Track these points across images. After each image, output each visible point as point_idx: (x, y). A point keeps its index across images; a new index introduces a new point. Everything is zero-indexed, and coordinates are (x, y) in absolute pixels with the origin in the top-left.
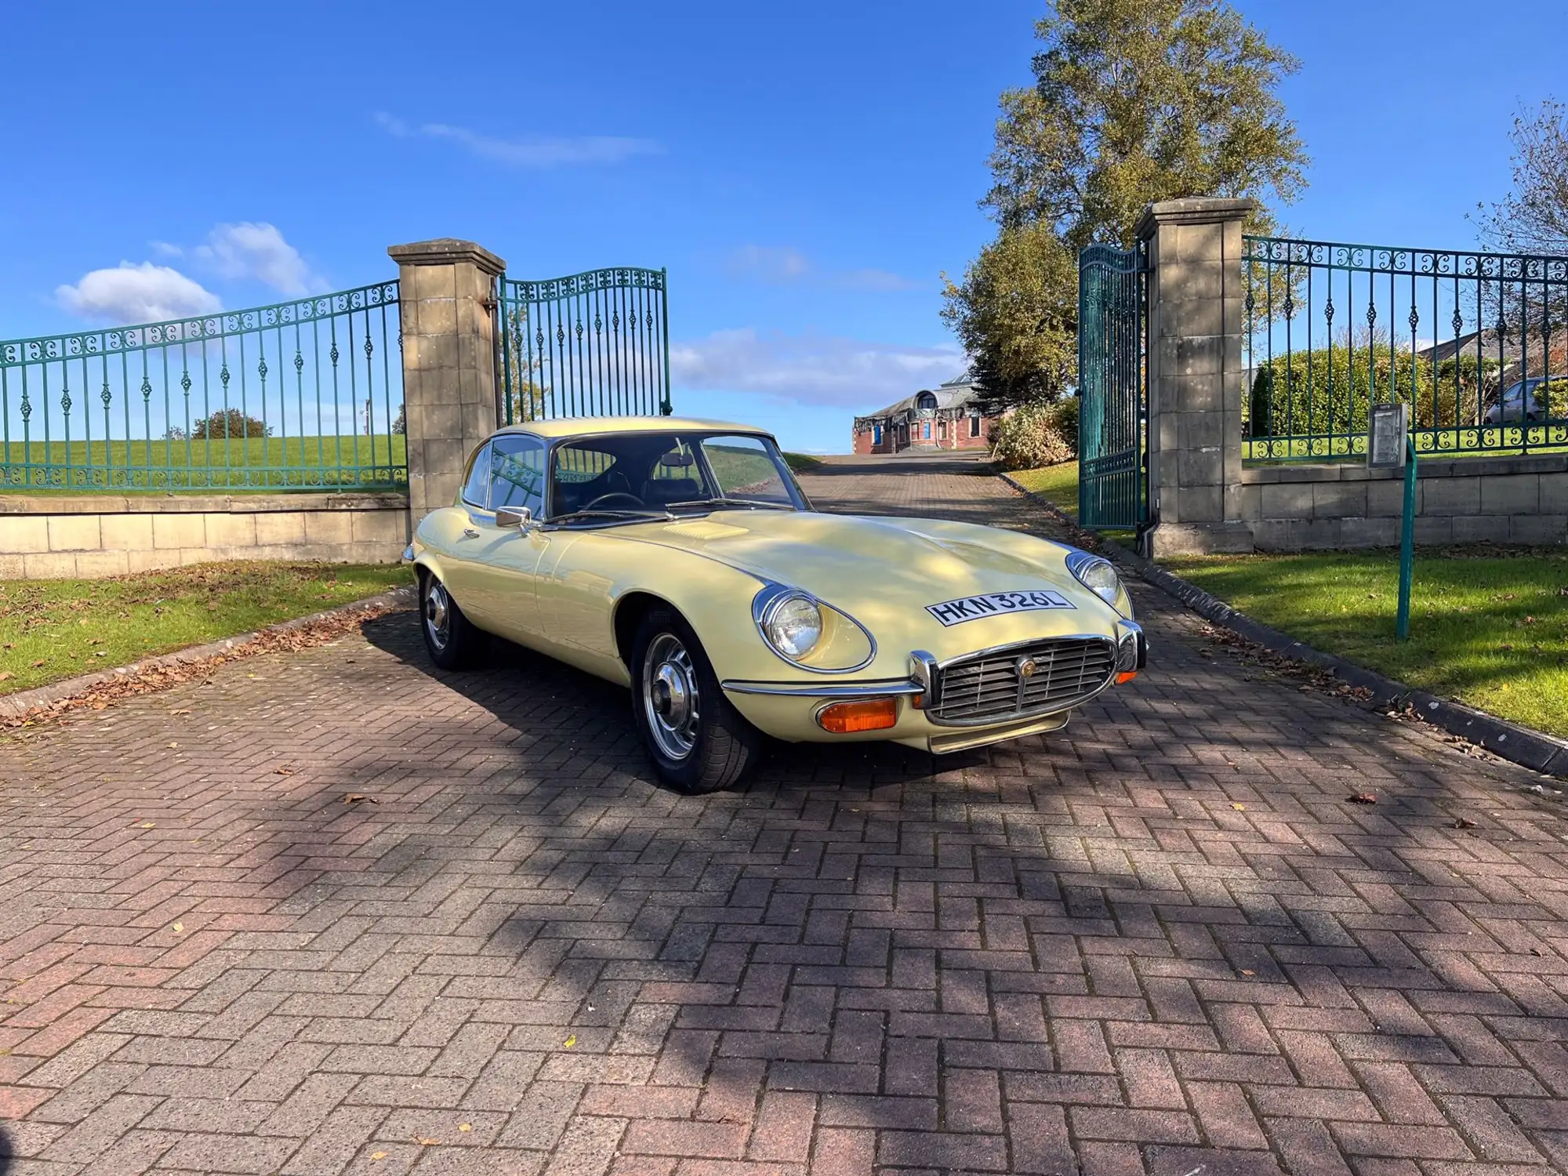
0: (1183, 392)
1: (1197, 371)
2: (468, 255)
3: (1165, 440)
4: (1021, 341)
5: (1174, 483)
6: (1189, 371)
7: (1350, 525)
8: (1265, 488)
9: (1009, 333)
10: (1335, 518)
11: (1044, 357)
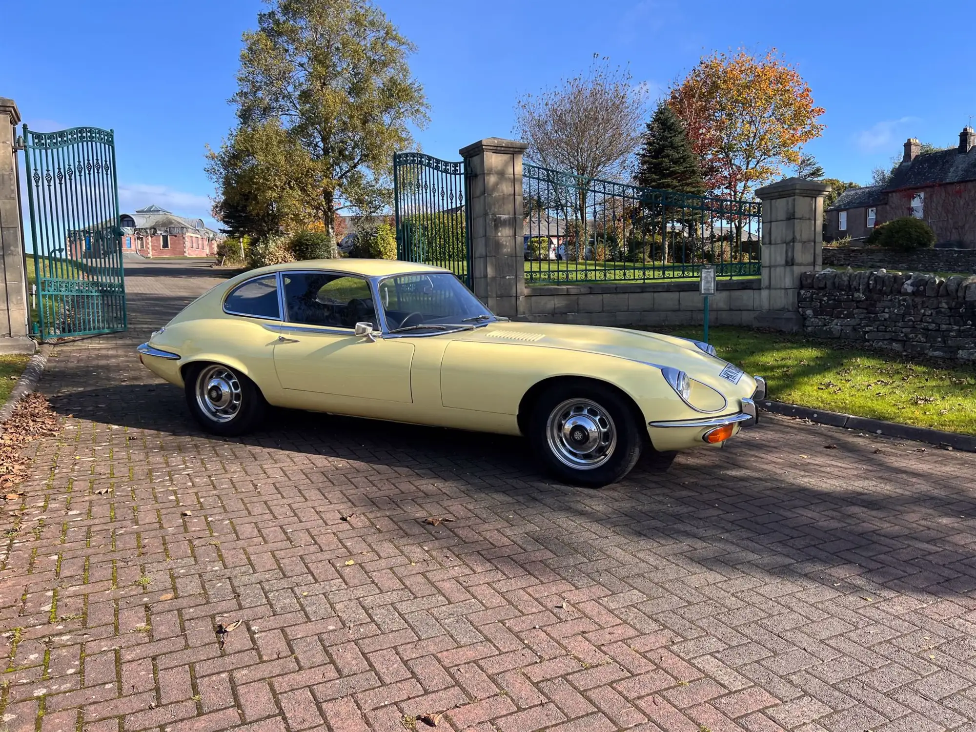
0: (498, 245)
1: (504, 234)
2: (7, 109)
3: (490, 272)
4: (271, 194)
5: (494, 295)
6: (499, 234)
7: (571, 317)
8: (533, 298)
9: (263, 188)
10: (564, 313)
11: (287, 205)
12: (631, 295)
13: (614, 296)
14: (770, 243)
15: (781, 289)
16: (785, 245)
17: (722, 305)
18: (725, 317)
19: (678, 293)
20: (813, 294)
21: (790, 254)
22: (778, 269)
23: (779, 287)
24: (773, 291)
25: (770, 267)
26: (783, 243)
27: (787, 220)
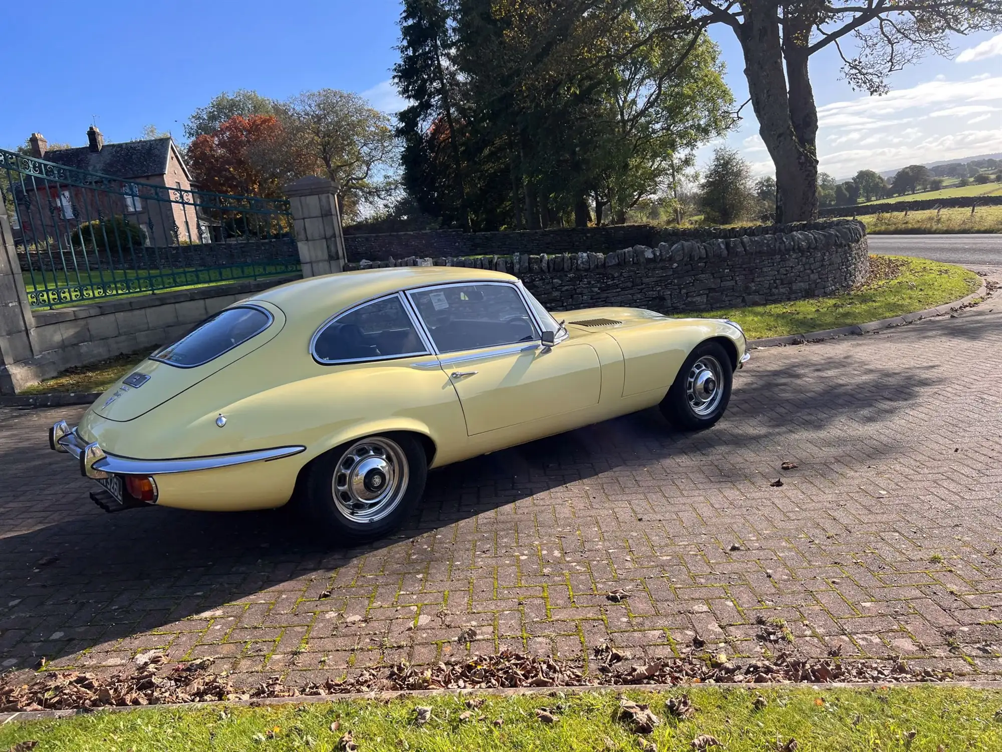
7: (84, 347)
8: (41, 330)
10: (75, 345)
12: (148, 310)
13: (129, 314)
14: (307, 240)
16: (324, 240)
19: (202, 302)
21: (333, 249)
22: (321, 264)
25: (311, 263)
26: (323, 238)
27: (322, 217)
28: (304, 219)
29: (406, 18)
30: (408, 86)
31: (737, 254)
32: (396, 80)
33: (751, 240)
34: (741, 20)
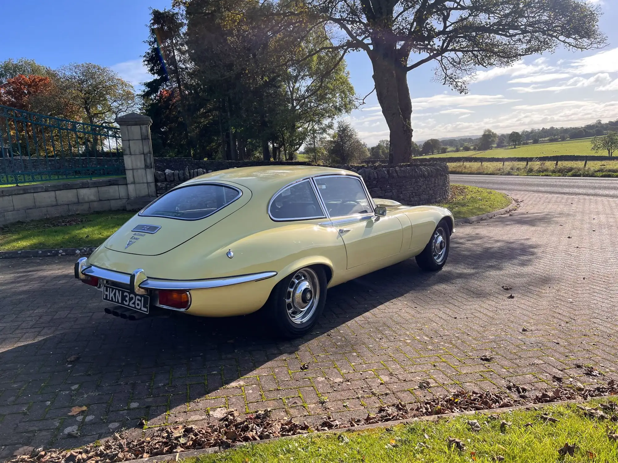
12: (14, 197)
14: (131, 154)
15: (143, 183)
16: (143, 155)
17: (92, 198)
18: (96, 206)
19: (53, 193)
20: (167, 185)
22: (139, 171)
23: (142, 182)
24: (137, 185)
25: (133, 169)
26: (141, 154)
27: (142, 140)
28: (129, 140)
29: (153, 24)
30: (153, 67)
31: (393, 177)
32: (146, 63)
33: (400, 170)
34: (371, 47)
